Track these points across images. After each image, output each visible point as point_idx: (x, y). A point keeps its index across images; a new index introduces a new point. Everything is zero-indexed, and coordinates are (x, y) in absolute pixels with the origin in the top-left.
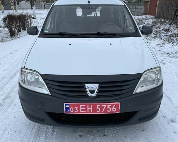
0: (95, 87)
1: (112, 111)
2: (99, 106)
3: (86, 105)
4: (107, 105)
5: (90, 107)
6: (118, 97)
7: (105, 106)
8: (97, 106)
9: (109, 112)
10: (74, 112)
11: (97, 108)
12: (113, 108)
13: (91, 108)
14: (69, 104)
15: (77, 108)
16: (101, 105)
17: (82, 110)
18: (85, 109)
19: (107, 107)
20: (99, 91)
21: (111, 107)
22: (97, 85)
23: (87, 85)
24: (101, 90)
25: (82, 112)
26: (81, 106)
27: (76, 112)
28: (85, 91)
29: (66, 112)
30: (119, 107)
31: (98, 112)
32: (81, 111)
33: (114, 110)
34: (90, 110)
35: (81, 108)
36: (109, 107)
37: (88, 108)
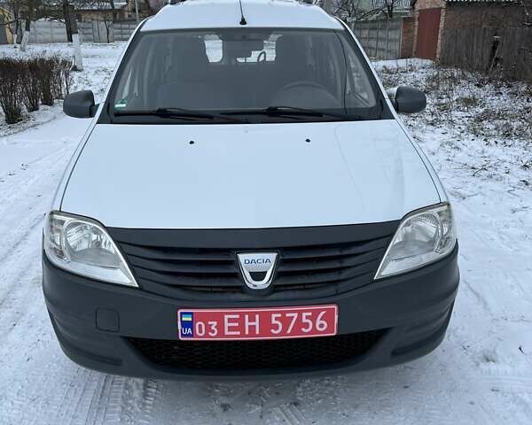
0: (266, 262)
1: (314, 330)
2: (280, 315)
3: (242, 315)
4: (300, 313)
5: (252, 319)
6: (332, 290)
7: (296, 315)
8: (274, 316)
9: (306, 332)
10: (206, 335)
11: (274, 322)
12: (319, 322)
13: (257, 323)
14: (192, 313)
15: (215, 323)
16: (283, 313)
17: (230, 329)
18: (237, 324)
19: (300, 317)
20: (277, 275)
21: (313, 318)
22: (272, 256)
23: (242, 257)
24: (282, 269)
25: (231, 335)
26: (226, 317)
27: (214, 336)
28: (238, 275)
29: (183, 336)
30: (336, 317)
31: (276, 334)
32: (227, 333)
33: (321, 326)
34: (252, 328)
35: (227, 324)
36: (307, 317)
37: (247, 324)
